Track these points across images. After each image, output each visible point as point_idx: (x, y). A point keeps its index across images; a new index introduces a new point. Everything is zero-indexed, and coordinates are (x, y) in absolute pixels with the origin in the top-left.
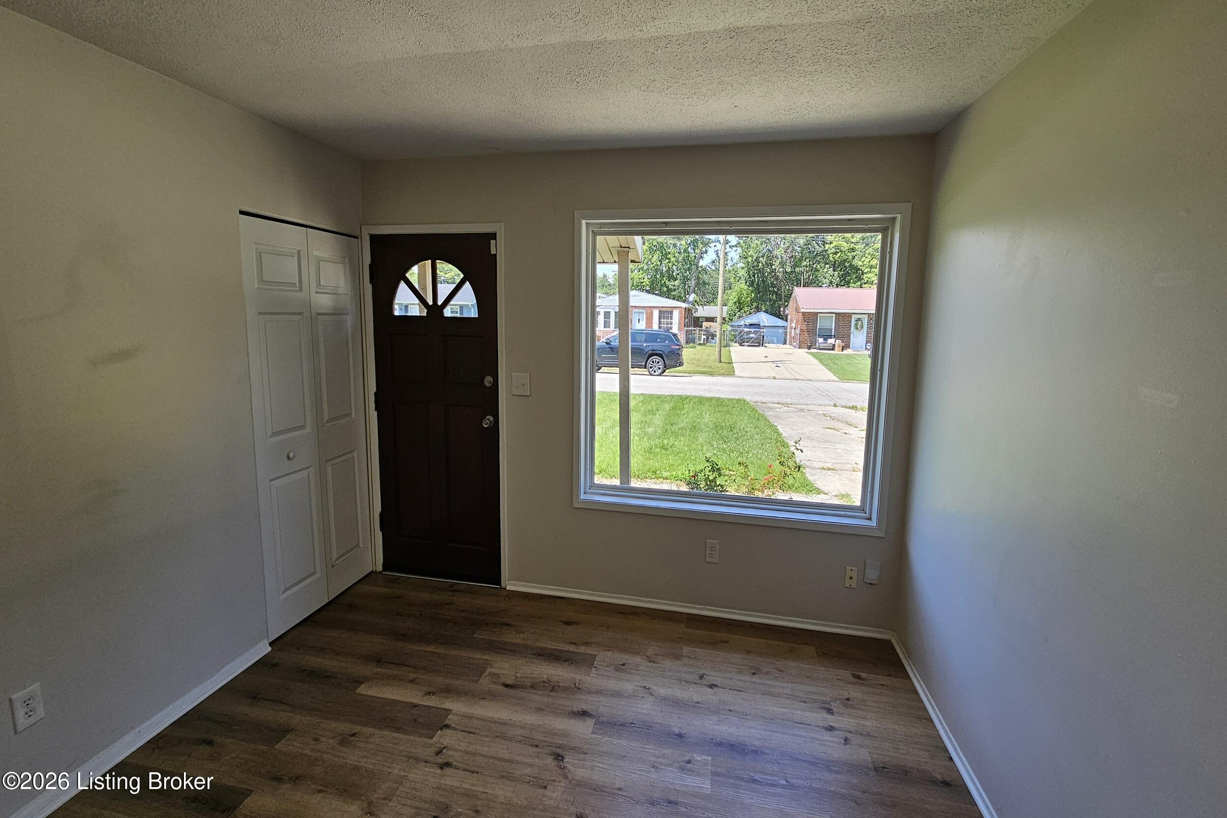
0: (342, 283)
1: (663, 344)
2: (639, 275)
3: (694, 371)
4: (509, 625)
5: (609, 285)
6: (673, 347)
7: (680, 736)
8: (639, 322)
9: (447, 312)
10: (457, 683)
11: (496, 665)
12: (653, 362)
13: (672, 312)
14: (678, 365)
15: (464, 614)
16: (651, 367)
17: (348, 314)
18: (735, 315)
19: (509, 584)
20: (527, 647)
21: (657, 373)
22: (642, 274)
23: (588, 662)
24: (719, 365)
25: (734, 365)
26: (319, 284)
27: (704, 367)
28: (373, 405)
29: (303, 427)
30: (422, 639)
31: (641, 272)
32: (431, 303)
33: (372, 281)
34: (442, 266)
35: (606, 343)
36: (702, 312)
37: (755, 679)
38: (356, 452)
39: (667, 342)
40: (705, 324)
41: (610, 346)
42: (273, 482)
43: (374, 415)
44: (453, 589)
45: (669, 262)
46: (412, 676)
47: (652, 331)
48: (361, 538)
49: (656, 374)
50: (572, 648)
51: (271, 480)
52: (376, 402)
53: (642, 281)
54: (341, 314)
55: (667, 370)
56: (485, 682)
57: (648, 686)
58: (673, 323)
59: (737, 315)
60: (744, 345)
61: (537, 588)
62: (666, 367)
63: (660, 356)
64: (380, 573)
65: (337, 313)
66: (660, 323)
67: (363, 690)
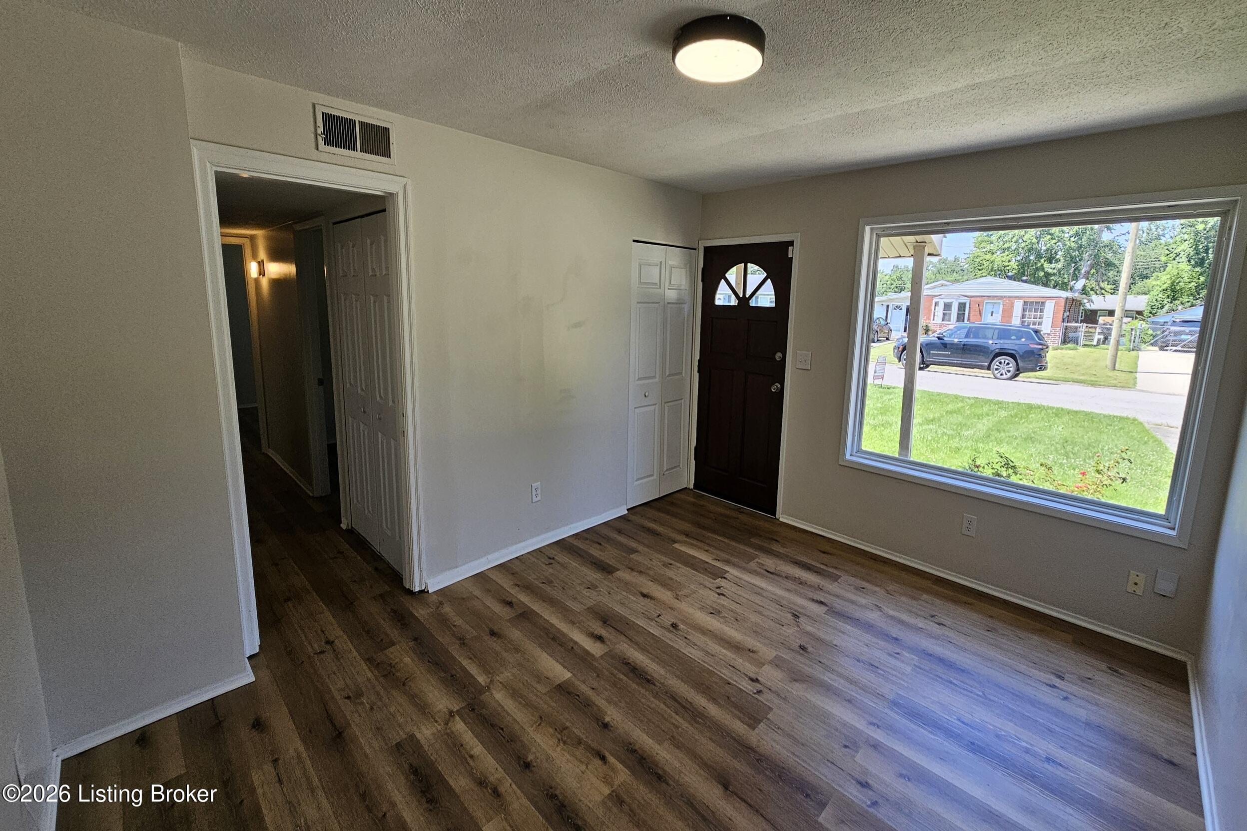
0: (684, 282)
1: (1018, 342)
2: (1003, 257)
3: (1066, 378)
4: (777, 541)
5: (962, 270)
6: (1032, 346)
7: (896, 639)
8: (992, 315)
9: (753, 303)
10: (733, 559)
11: (763, 559)
12: (1000, 363)
13: (1043, 303)
14: (1038, 369)
15: (746, 527)
16: (996, 369)
17: (685, 304)
18: (1162, 307)
19: (783, 517)
20: (787, 556)
21: (1004, 376)
22: (1008, 255)
23: (835, 578)
24: (1111, 374)
25: (1138, 375)
26: (670, 283)
27: (1083, 374)
28: (696, 369)
29: (654, 377)
30: (714, 531)
31: (1007, 253)
32: (741, 296)
33: (703, 280)
34: (751, 267)
35: (939, 338)
36: (1097, 302)
37: (987, 633)
38: (683, 401)
39: (1023, 340)
40: (1101, 320)
41: (942, 341)
42: (636, 410)
43: (696, 376)
44: (740, 511)
45: (1053, 239)
46: (707, 548)
47: (1010, 326)
48: (681, 462)
49: (1002, 377)
50: (822, 567)
51: (635, 408)
52: (699, 366)
53: (1007, 264)
54: (682, 303)
55: (1021, 375)
56: (753, 565)
57: (879, 605)
58: (1044, 317)
59: (1166, 308)
60: (1167, 350)
61: (804, 525)
62: (1018, 371)
63: (1013, 356)
64: (691, 490)
65: (680, 302)
66: (1023, 316)
67: (676, 546)
